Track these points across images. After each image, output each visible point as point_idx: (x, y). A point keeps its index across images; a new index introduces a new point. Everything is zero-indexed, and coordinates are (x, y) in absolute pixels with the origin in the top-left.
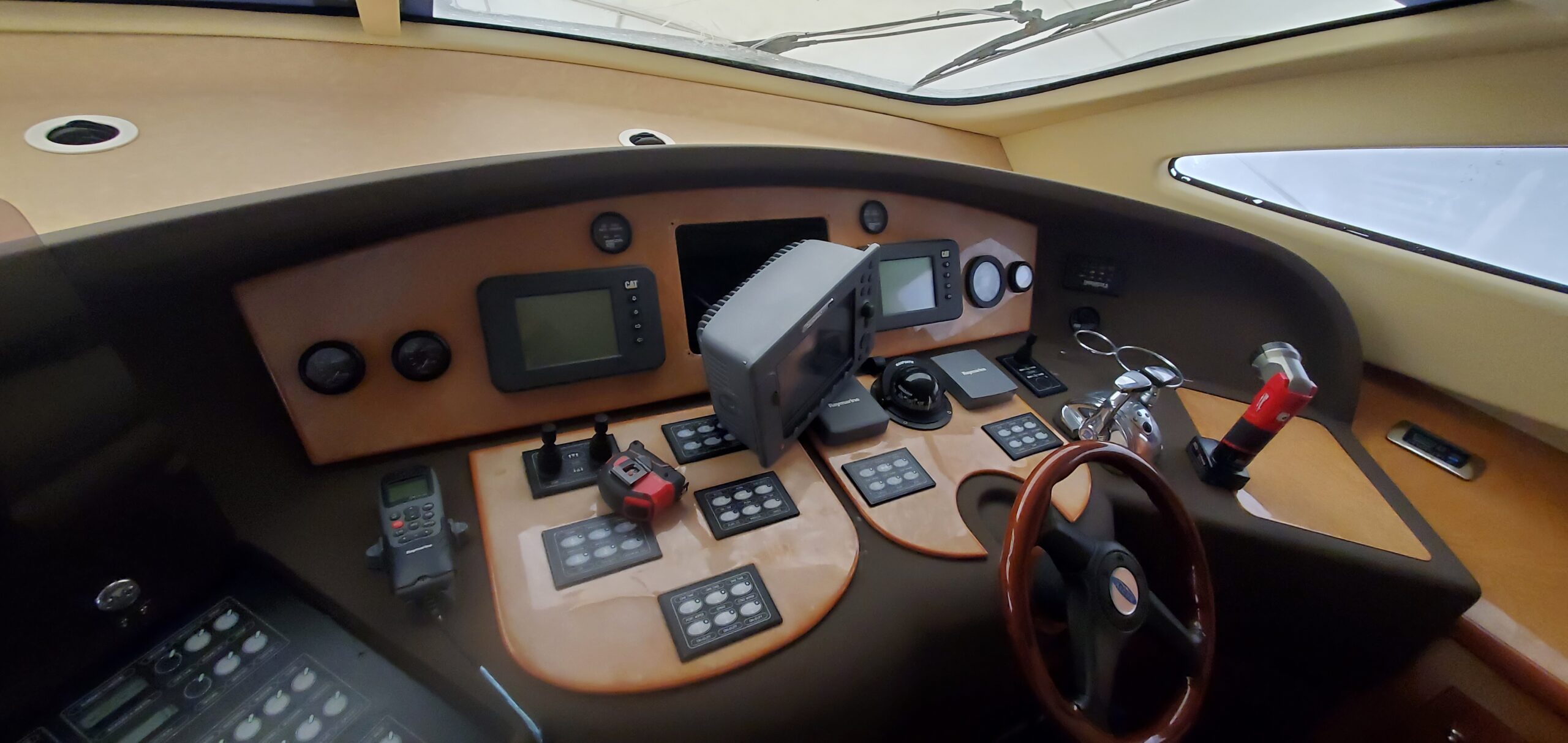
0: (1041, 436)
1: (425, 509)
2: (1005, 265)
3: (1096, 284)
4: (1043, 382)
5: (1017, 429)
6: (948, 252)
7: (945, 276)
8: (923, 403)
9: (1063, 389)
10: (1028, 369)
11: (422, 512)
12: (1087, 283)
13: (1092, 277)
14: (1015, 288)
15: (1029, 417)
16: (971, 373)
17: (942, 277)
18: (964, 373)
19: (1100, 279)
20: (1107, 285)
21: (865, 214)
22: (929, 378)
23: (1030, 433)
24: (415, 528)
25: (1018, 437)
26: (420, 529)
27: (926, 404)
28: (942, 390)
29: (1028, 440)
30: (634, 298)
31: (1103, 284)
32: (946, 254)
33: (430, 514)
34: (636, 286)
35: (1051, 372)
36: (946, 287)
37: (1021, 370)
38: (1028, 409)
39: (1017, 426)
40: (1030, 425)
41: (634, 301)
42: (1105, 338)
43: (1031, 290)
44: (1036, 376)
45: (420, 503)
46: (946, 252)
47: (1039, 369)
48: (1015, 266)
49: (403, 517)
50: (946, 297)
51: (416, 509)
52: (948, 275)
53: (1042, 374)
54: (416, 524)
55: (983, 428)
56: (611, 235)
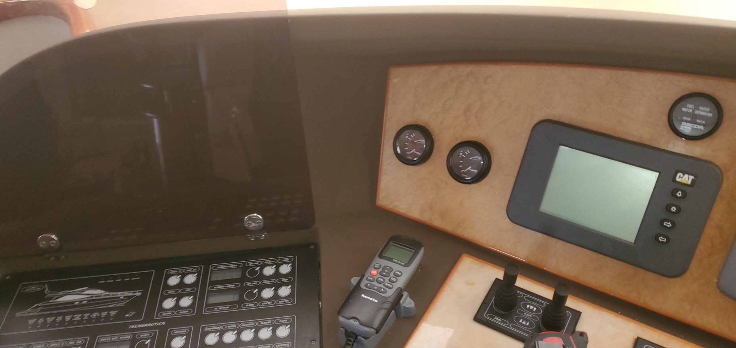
1: (394, 274)
11: (392, 274)
24: (379, 282)
26: (381, 285)
30: (679, 194)
33: (395, 280)
34: (689, 183)
45: (396, 267)
49: (381, 270)
51: (391, 269)
54: (382, 280)
56: (694, 119)
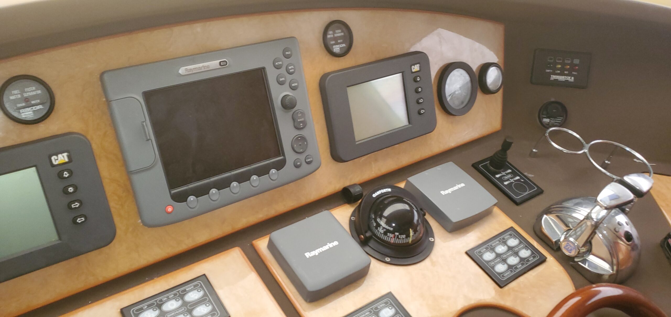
0: (525, 253)
2: (475, 67)
3: (562, 78)
4: (520, 186)
5: (501, 249)
6: (418, 65)
7: (417, 92)
8: (404, 236)
9: (540, 192)
10: (504, 174)
12: (553, 77)
13: (559, 72)
14: (486, 90)
15: (511, 231)
16: (449, 191)
17: (415, 93)
18: (443, 193)
19: (566, 72)
20: (573, 78)
21: (329, 36)
22: (407, 207)
23: (513, 251)
25: (501, 258)
27: (408, 236)
28: (422, 215)
29: (513, 260)
30: (66, 174)
31: (569, 77)
32: (416, 68)
34: (67, 160)
35: (526, 174)
36: (418, 103)
37: (498, 176)
38: (509, 223)
39: (500, 246)
40: (513, 242)
41: (65, 178)
42: (575, 134)
43: (501, 91)
44: (512, 180)
46: (416, 66)
47: (514, 174)
48: (485, 68)
50: (419, 113)
52: (420, 90)
53: (518, 178)
55: (467, 253)
56: (28, 102)
